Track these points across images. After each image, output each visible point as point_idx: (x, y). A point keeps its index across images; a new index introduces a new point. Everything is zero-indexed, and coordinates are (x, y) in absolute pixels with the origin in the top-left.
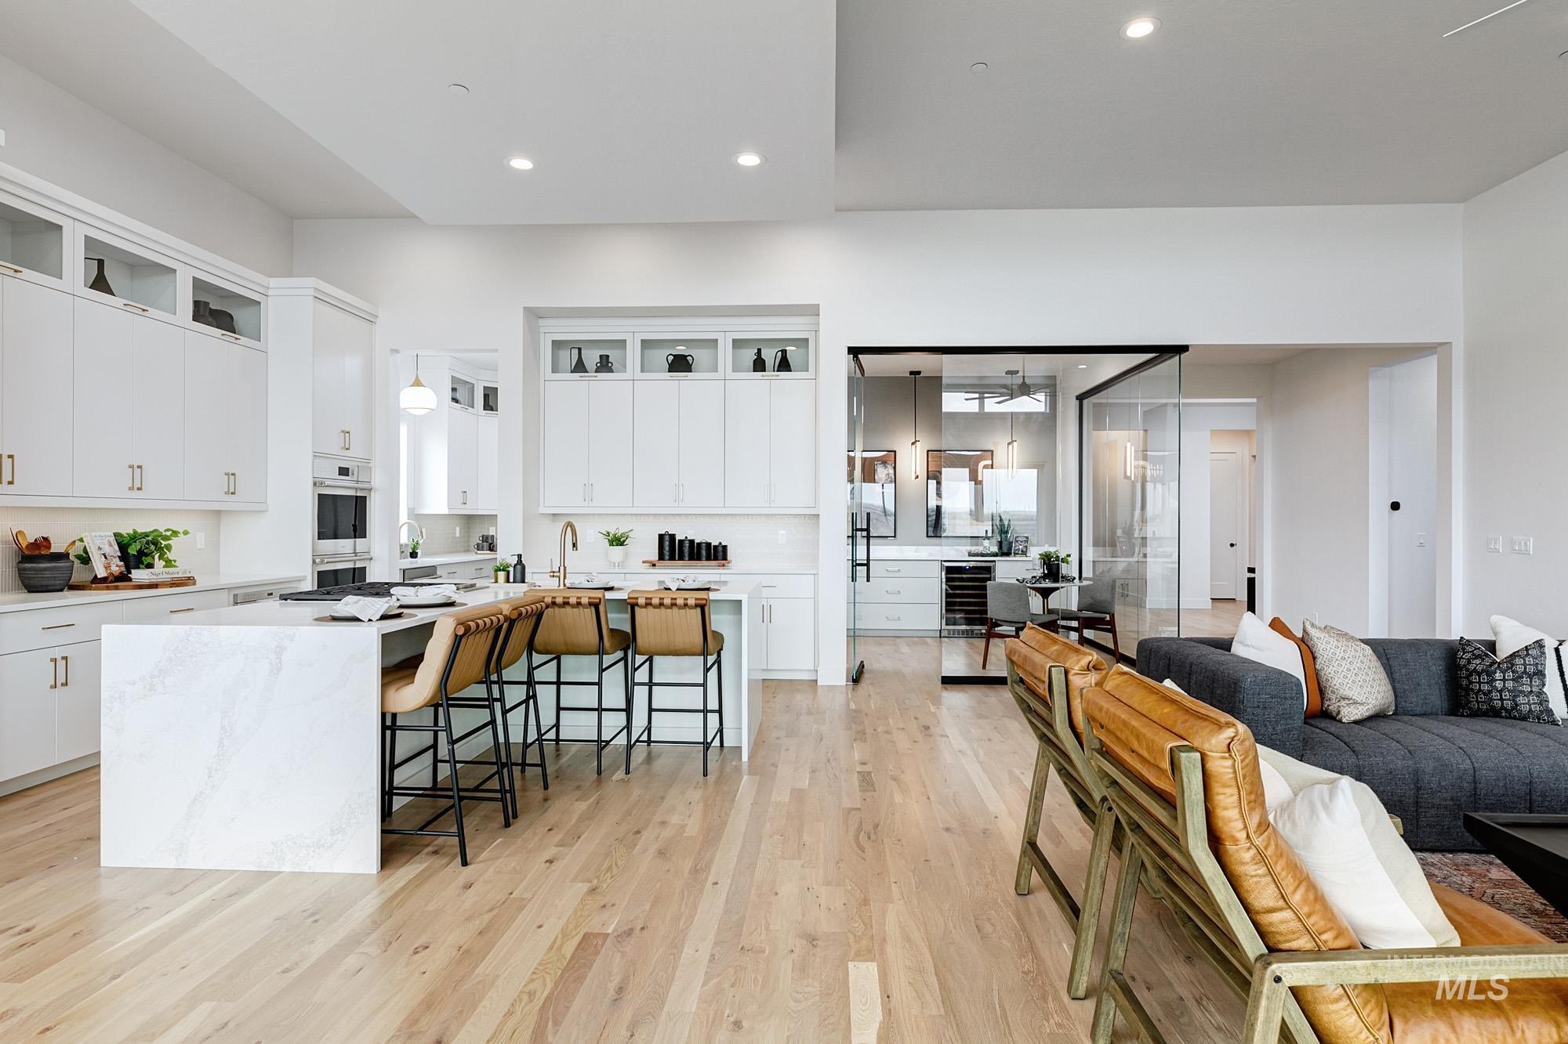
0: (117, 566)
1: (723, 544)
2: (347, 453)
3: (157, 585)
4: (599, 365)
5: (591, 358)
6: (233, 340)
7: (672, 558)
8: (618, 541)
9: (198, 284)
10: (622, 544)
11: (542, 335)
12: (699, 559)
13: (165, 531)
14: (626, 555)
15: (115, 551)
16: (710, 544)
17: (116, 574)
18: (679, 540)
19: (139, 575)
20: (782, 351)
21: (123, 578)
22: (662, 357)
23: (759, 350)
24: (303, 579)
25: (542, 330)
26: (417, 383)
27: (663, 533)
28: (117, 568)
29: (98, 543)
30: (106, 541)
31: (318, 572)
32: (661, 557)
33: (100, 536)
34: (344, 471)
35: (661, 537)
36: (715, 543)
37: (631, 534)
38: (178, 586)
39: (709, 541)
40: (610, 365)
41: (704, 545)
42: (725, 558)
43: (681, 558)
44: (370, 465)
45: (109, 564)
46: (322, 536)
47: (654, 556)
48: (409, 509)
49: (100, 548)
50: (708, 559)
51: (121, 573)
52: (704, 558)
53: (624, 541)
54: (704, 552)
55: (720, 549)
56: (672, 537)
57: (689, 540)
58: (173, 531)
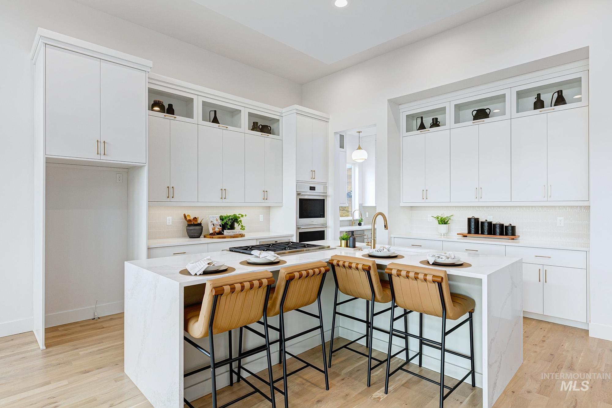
0: (218, 228)
1: (513, 225)
2: (313, 180)
3: (225, 237)
4: (432, 124)
5: (428, 121)
6: (267, 136)
7: (477, 232)
8: (444, 222)
9: (250, 114)
10: (445, 223)
11: (401, 113)
12: (495, 234)
13: (239, 215)
14: (449, 229)
15: (220, 222)
16: (503, 225)
17: (217, 232)
18: (481, 222)
19: (226, 232)
20: (558, 92)
21: (220, 233)
22: (469, 113)
23: (539, 95)
24: (292, 236)
25: (401, 111)
26: (359, 148)
27: (471, 217)
28: (218, 230)
29: (211, 220)
30: (215, 219)
31: (299, 233)
32: (469, 232)
33: (213, 217)
34: (312, 188)
35: (469, 220)
36: (506, 224)
37: (452, 218)
38: (234, 238)
39: (502, 223)
40: (438, 123)
41: (498, 225)
42: (513, 234)
43: (483, 233)
44: (327, 185)
45: (215, 228)
46: (301, 217)
47: (466, 231)
48: (359, 204)
49: (212, 222)
50: (501, 234)
51: (220, 231)
52: (498, 234)
53: (447, 222)
54: (498, 230)
55: (510, 228)
56: (477, 220)
57: (488, 222)
58: (242, 215)
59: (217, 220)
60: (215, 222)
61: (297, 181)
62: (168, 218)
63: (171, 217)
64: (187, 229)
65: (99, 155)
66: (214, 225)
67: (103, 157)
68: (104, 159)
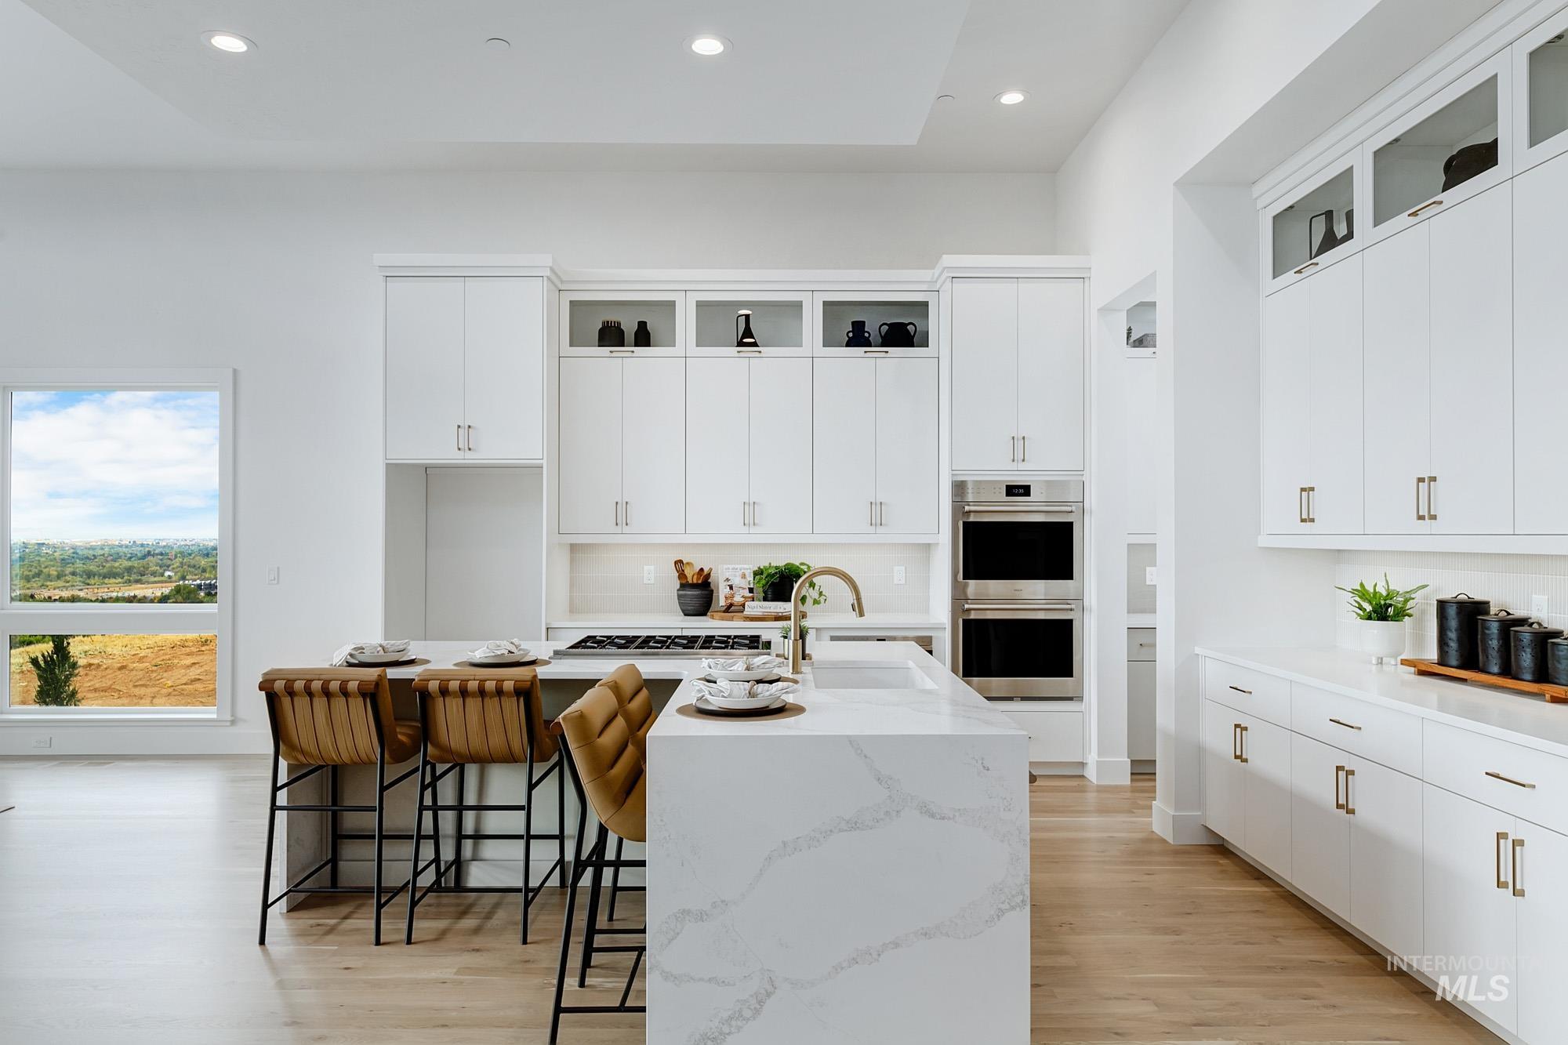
59: (744, 576)
60: (737, 581)
61: (954, 472)
62: (646, 568)
63: (653, 567)
64: (679, 597)
65: (461, 452)
66: (731, 587)
67: (469, 455)
68: (469, 458)
